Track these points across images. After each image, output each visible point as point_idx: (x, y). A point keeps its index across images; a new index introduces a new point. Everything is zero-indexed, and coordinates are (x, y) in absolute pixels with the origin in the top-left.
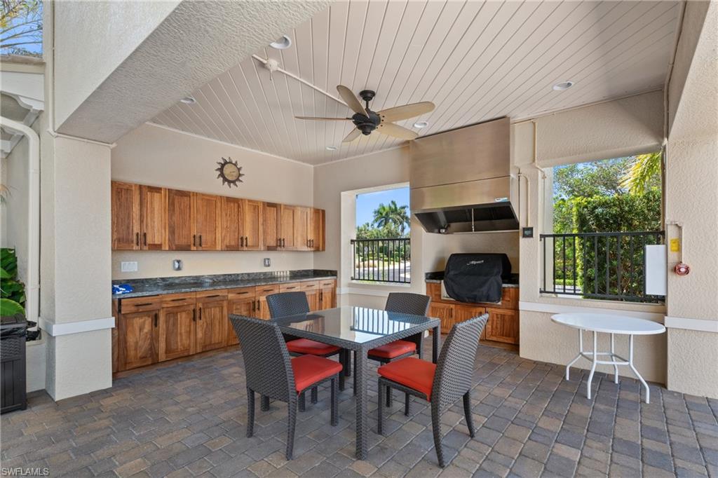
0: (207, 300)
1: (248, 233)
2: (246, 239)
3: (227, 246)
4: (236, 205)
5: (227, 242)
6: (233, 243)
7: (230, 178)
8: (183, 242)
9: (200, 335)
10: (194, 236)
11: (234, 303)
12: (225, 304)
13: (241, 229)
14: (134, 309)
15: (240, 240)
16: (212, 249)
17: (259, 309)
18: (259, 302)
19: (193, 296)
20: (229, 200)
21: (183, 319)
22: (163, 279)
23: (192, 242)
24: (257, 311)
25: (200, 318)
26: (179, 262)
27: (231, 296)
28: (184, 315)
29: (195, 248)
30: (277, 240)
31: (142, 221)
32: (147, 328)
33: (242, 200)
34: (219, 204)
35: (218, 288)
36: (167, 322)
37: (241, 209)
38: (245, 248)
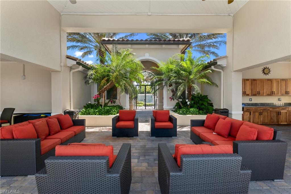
0: (263, 110)
1: (274, 90)
2: (274, 92)
3: (267, 94)
4: (271, 81)
5: (267, 93)
6: (269, 93)
7: (266, 73)
8: (254, 93)
9: (261, 119)
10: (258, 92)
11: (272, 112)
12: (269, 111)
13: (272, 89)
14: (246, 110)
15: (272, 93)
16: (263, 95)
17: (281, 114)
18: (281, 112)
19: (260, 108)
20: (268, 80)
21: (257, 114)
22: (247, 103)
23: (257, 93)
24: (280, 115)
25: (262, 115)
26: (251, 99)
27: (271, 109)
28: (257, 113)
29: (258, 95)
30: (286, 92)
31: (245, 88)
32: (248, 115)
33: (272, 79)
34: (265, 82)
35: (267, 107)
36: (253, 114)
37: (272, 83)
38: (274, 95)
